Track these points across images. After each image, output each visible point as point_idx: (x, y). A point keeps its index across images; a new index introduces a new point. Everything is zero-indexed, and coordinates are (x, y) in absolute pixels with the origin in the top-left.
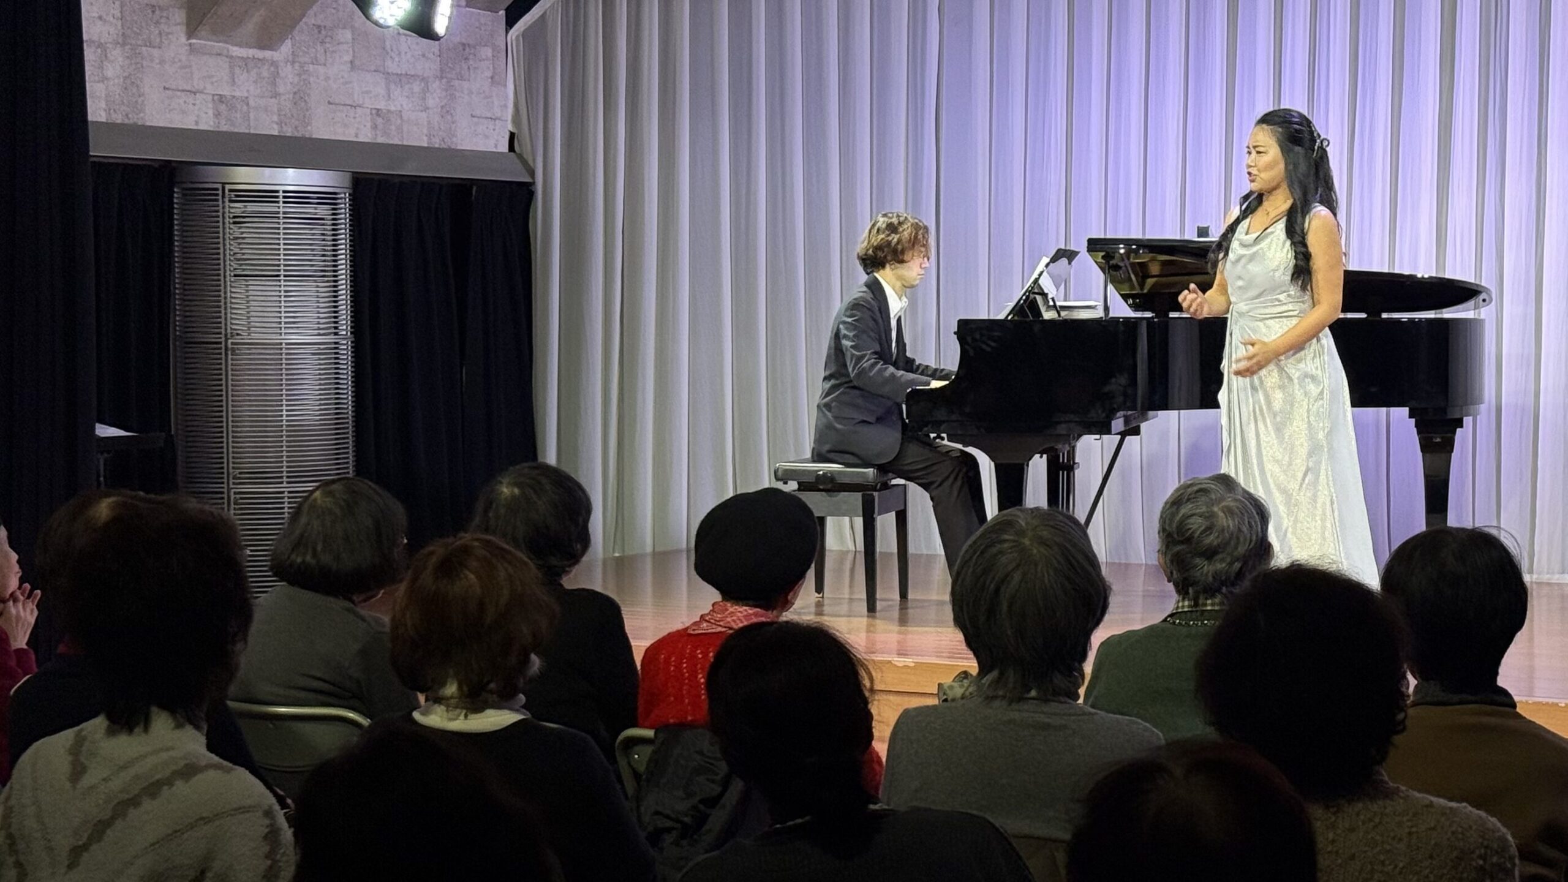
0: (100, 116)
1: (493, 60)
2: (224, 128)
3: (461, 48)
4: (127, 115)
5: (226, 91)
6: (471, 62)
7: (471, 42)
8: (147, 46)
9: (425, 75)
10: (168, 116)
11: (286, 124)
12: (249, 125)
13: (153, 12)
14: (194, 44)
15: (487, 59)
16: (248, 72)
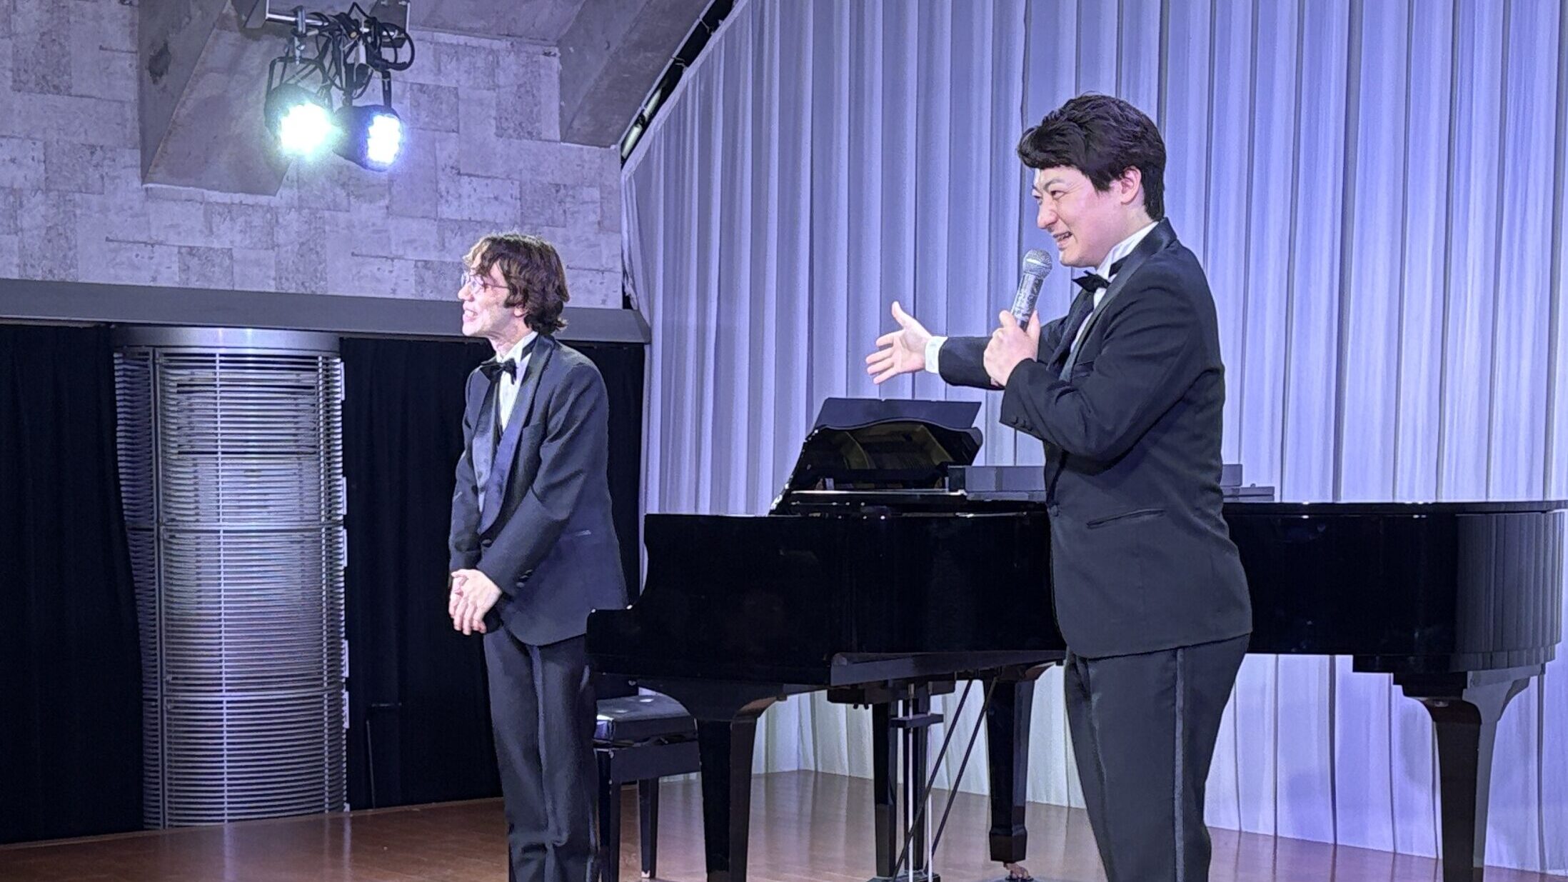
0: (11, 272)
1: (601, 203)
2: (195, 283)
3: (554, 191)
4: (50, 271)
5: (199, 242)
6: (568, 205)
7: (569, 182)
8: (81, 192)
9: (497, 221)
10: (112, 271)
11: (287, 279)
12: (232, 280)
13: (92, 153)
14: (151, 188)
15: (593, 202)
16: (232, 219)
